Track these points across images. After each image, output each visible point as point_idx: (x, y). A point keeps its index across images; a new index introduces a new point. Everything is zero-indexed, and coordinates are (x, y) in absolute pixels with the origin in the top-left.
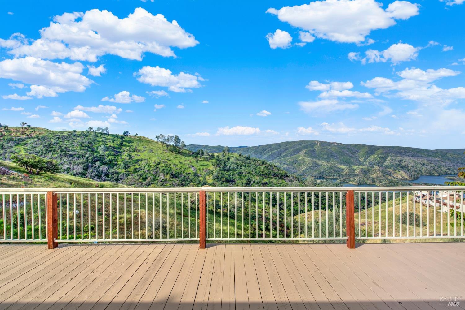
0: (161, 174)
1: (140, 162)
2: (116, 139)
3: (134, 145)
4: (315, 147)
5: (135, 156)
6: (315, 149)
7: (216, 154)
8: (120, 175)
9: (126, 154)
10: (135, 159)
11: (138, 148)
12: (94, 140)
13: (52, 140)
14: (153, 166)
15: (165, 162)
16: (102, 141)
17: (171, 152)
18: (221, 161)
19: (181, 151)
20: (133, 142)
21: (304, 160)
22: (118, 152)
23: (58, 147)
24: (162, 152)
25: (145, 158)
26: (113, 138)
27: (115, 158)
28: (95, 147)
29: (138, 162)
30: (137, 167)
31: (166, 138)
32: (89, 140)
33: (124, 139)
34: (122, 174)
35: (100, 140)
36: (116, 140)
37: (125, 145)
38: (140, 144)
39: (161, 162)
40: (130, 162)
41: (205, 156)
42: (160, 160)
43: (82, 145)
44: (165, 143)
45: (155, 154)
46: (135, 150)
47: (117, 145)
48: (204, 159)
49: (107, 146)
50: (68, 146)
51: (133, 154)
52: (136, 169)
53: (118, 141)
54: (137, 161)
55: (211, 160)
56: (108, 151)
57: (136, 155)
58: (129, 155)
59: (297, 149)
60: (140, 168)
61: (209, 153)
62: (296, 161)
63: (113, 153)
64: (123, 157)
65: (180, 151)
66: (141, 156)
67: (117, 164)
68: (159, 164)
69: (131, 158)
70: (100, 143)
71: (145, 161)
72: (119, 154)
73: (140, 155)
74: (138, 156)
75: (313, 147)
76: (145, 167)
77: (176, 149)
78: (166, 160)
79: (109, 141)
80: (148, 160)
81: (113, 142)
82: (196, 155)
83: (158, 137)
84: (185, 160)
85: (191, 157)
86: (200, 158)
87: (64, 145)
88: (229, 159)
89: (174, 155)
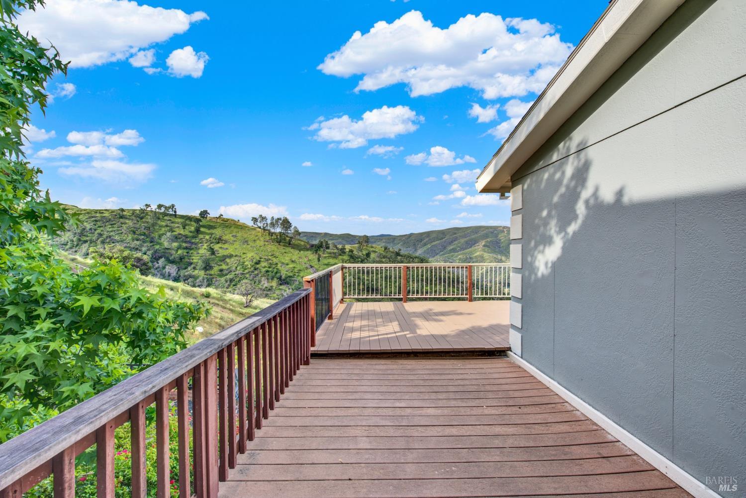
0: (263, 278)
1: (228, 260)
2: (188, 222)
3: (218, 232)
4: (500, 236)
5: (221, 251)
6: (500, 240)
7: (348, 247)
8: (198, 281)
9: (205, 246)
10: (220, 255)
11: (224, 238)
12: (154, 225)
13: (85, 224)
14: (249, 266)
15: (267, 260)
16: (167, 226)
17: (278, 244)
18: (357, 258)
19: (293, 241)
20: (216, 228)
21: (483, 257)
22: (192, 243)
23: (96, 235)
24: (262, 243)
25: (237, 253)
26: (183, 220)
27: (187, 253)
28: (156, 235)
29: (225, 259)
30: (224, 267)
31: (269, 222)
32: (146, 225)
34: (201, 278)
35: (164, 224)
36: (189, 225)
37: (203, 233)
38: (227, 231)
39: (262, 260)
40: (213, 260)
41: (332, 251)
42: (261, 256)
43: (134, 233)
44: (267, 230)
45: (251, 246)
46: (219, 240)
47: (191, 232)
48: (330, 255)
49: (175, 233)
50: (112, 234)
51: (216, 247)
52: (221, 270)
53: (192, 225)
54: (223, 259)
55: (341, 257)
56: (176, 242)
57: (221, 248)
58: (210, 248)
59: (471, 240)
60: (229, 268)
61: (338, 246)
62: (471, 258)
63: (184, 245)
64: (200, 251)
65: (291, 243)
66: (230, 249)
67: (191, 264)
68: (258, 263)
69: (213, 253)
70: (163, 229)
71: (237, 258)
72: (193, 246)
73: (227, 249)
74: (224, 251)
75: (497, 236)
76: (236, 268)
77: (285, 239)
78: (270, 257)
79: (177, 225)
80: (240, 256)
81: (184, 228)
82: (317, 248)
83: (255, 220)
84: (299, 256)
85: (309, 252)
86: (323, 253)
87: (105, 233)
88: (368, 255)
89: (282, 249)
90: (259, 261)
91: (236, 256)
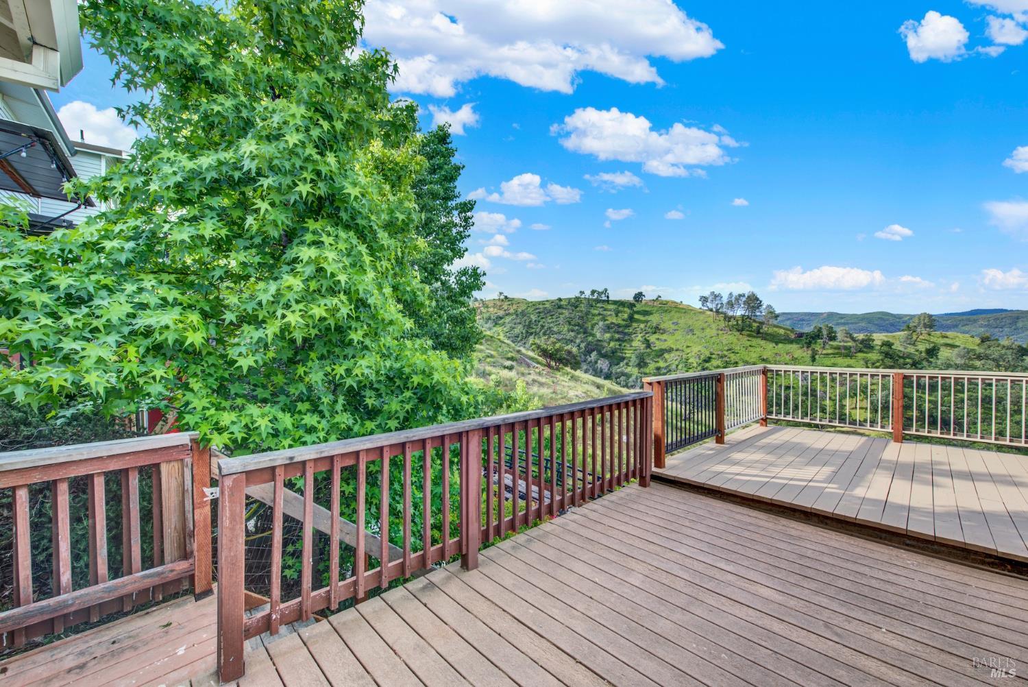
1: (666, 355)
2: (620, 308)
3: (654, 319)
5: (657, 342)
7: (879, 338)
8: (630, 380)
9: (639, 337)
10: (656, 348)
11: (662, 326)
12: (588, 313)
13: (532, 316)
14: (695, 365)
15: (722, 357)
16: (599, 314)
17: (738, 333)
18: (900, 357)
19: (765, 329)
20: (652, 314)
22: (625, 334)
23: (539, 326)
24: (714, 332)
25: (678, 347)
26: (616, 306)
27: (620, 345)
28: (589, 325)
29: (663, 354)
30: (662, 364)
31: (725, 300)
32: (580, 314)
33: (635, 309)
34: (634, 377)
35: (596, 312)
36: (621, 312)
37: (638, 321)
38: (666, 317)
39: (713, 356)
40: (649, 355)
41: (842, 344)
42: (712, 350)
43: (570, 323)
44: (722, 313)
45: (698, 337)
46: (657, 330)
47: (624, 320)
48: (836, 351)
49: (607, 322)
50: (551, 325)
51: (652, 338)
52: (658, 369)
53: (625, 312)
54: (661, 353)
55: (860, 355)
56: (609, 332)
57: (658, 339)
58: (645, 339)
60: (668, 366)
61: (855, 335)
63: (617, 336)
64: (634, 344)
65: (761, 331)
66: (670, 341)
67: (624, 359)
68: (708, 360)
69: (648, 346)
70: (596, 318)
71: (678, 353)
72: (627, 338)
73: (665, 340)
74: (662, 343)
76: (677, 366)
77: (750, 326)
78: (725, 353)
79: (609, 313)
80: (683, 351)
81: (617, 316)
82: (809, 340)
83: (704, 300)
84: (775, 351)
85: (794, 346)
86: (824, 348)
87: (547, 325)
88: (932, 352)
89: (744, 340)
90: (710, 358)
91: (677, 350)
